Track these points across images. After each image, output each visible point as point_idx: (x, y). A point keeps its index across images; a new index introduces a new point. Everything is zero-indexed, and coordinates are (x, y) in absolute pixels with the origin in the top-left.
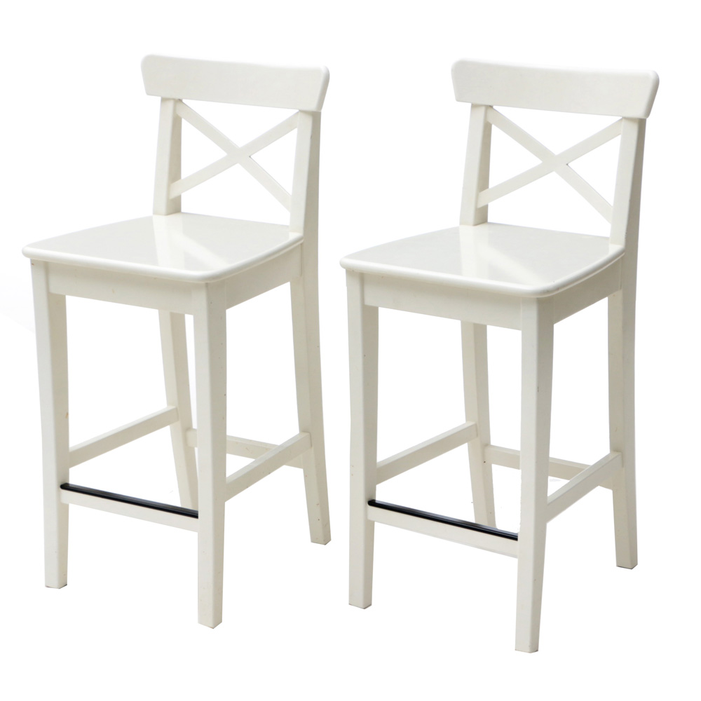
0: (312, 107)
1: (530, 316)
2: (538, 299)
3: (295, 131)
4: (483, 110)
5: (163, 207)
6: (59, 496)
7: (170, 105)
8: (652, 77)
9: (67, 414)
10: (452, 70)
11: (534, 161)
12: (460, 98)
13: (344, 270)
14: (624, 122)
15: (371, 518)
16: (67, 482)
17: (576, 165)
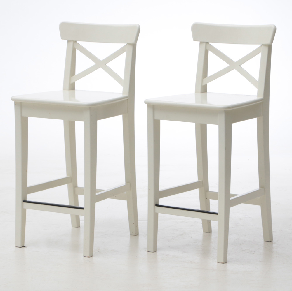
0: (133, 41)
1: (222, 118)
2: (225, 110)
3: (125, 53)
4: (204, 44)
5: (67, 87)
6: (22, 205)
7: (72, 43)
8: (273, 27)
9: (27, 170)
10: (192, 28)
11: (226, 65)
12: (195, 40)
13: (146, 105)
14: (262, 46)
15: (156, 212)
16: (26, 200)
17: (244, 66)
